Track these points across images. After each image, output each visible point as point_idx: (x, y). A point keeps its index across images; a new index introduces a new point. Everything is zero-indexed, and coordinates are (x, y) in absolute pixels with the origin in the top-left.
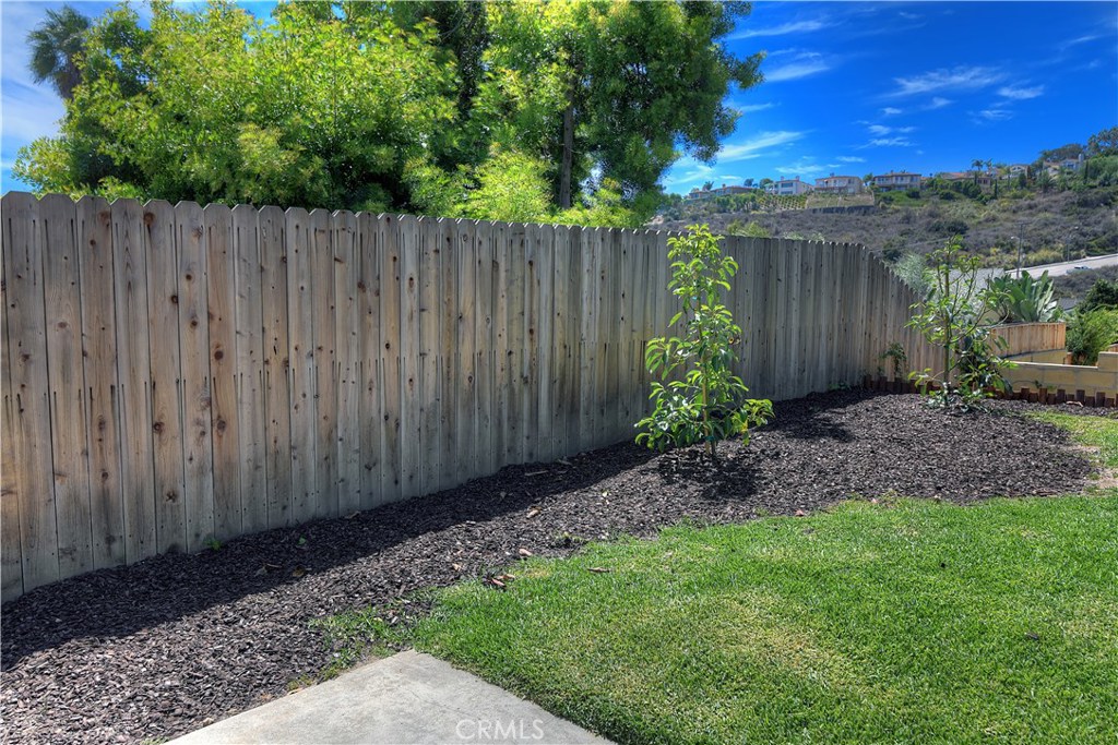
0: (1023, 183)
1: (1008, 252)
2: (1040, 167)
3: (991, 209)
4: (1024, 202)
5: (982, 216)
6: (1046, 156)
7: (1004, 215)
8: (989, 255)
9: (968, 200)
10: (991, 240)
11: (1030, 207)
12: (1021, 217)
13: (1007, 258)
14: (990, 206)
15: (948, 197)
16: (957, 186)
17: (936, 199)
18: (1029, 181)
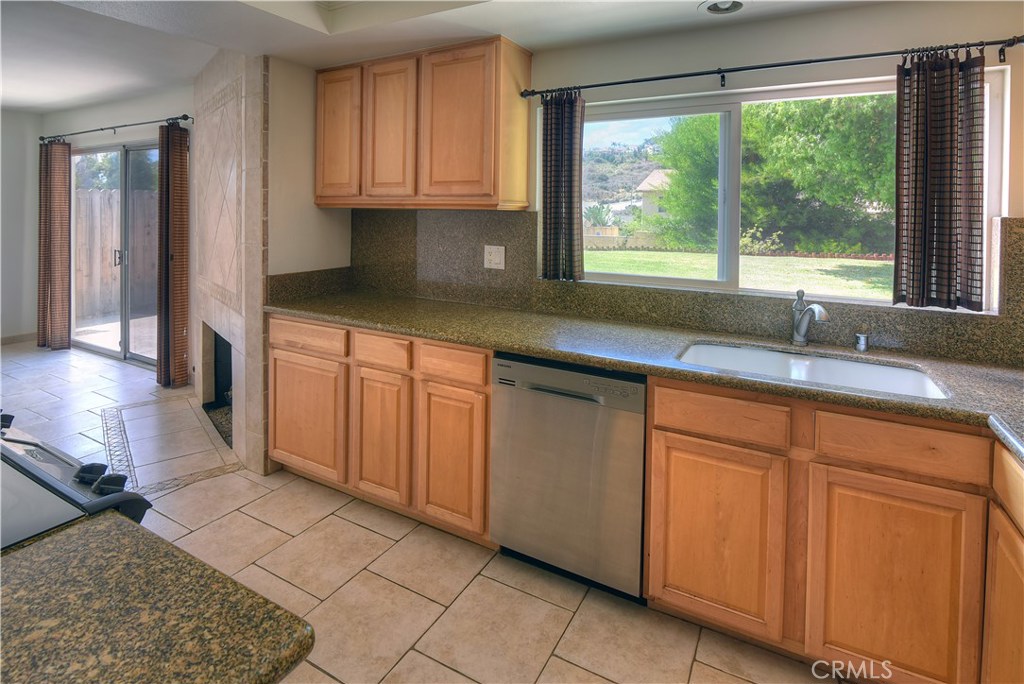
0: (635, 155)
1: (628, 191)
2: (643, 147)
3: (621, 168)
4: (636, 165)
5: (616, 172)
6: (647, 141)
7: (626, 172)
8: (618, 193)
9: (609, 164)
10: (620, 185)
11: (639, 168)
12: (635, 173)
13: (628, 194)
14: (619, 167)
15: (599, 161)
16: (603, 155)
17: (593, 162)
18: (638, 154)
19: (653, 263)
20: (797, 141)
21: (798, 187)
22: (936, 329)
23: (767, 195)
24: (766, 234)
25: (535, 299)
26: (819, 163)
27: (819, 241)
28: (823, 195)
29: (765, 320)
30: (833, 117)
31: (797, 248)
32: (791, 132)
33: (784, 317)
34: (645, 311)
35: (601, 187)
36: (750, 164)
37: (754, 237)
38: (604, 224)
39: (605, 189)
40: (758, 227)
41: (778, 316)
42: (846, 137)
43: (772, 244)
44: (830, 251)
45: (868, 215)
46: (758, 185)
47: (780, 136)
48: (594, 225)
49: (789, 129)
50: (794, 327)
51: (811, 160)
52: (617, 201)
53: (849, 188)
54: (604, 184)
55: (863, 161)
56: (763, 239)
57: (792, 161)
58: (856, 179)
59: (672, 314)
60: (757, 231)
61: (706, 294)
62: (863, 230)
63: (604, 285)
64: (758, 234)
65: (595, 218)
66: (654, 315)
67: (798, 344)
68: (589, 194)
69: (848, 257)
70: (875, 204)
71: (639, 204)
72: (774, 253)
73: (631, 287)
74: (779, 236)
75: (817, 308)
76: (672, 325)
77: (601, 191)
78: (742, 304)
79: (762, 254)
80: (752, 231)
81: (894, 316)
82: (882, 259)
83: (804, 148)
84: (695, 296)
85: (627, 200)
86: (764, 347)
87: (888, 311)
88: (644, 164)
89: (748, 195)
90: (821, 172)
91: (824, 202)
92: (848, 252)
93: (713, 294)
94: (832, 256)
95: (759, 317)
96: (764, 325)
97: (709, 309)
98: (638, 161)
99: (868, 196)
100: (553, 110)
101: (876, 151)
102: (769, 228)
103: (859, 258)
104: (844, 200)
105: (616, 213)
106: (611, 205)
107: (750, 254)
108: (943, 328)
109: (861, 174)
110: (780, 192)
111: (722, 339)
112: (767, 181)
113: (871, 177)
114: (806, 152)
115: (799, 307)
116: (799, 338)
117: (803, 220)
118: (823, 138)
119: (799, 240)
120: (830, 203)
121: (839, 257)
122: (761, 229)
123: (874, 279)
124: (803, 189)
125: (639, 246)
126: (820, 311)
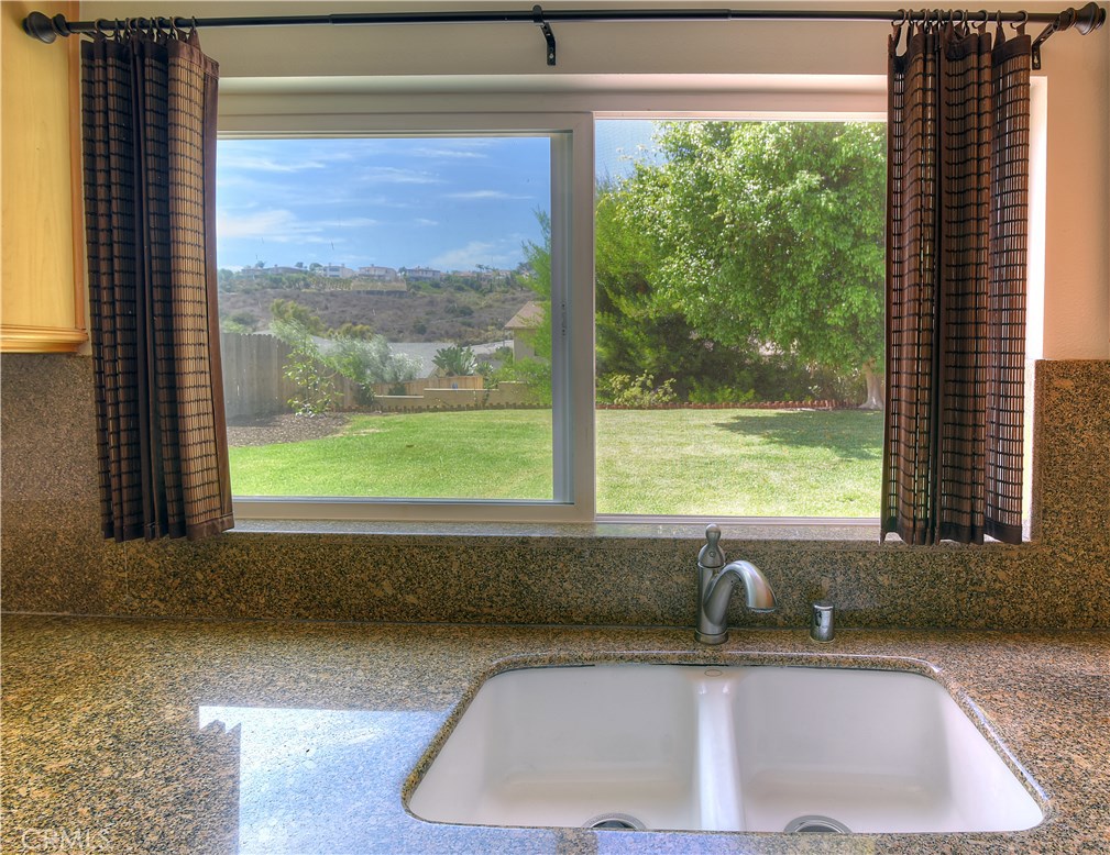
0: (508, 283)
1: (500, 329)
2: (518, 273)
3: (489, 299)
4: (509, 296)
5: (483, 304)
6: (522, 266)
7: (497, 304)
8: (487, 331)
9: (473, 292)
10: (488, 321)
11: (512, 299)
12: (506, 306)
13: (499, 333)
14: (487, 297)
15: (460, 289)
16: (466, 281)
17: (452, 290)
18: (511, 282)
19: (518, 426)
20: (689, 266)
21: (691, 323)
22: (939, 577)
23: (658, 333)
24: (658, 382)
25: (109, 585)
26: (714, 294)
27: (712, 389)
28: (718, 335)
29: (645, 590)
30: (726, 238)
31: (691, 398)
32: (683, 255)
33: (681, 579)
34: (390, 591)
35: (464, 324)
36: (638, 295)
37: (644, 386)
38: (464, 373)
39: (469, 325)
40: (648, 375)
41: (670, 578)
42: (740, 264)
43: (665, 394)
44: (724, 399)
45: (760, 357)
46: (648, 321)
47: (670, 258)
48: (450, 374)
49: (681, 251)
50: (702, 602)
51: (704, 290)
52: (486, 341)
53: (743, 326)
54: (467, 319)
55: (757, 295)
56: (654, 389)
57: (684, 291)
58: (751, 315)
59: (451, 592)
60: (647, 378)
61: (524, 541)
62: (756, 374)
63: (288, 537)
64: (649, 383)
65: (450, 365)
66: (411, 599)
67: (710, 639)
68: (447, 333)
69: (743, 406)
70: (768, 345)
71: (510, 344)
72: (666, 406)
73: (355, 537)
74: (671, 384)
75: (747, 570)
76: (452, 618)
77: (463, 328)
78: (599, 557)
79: (652, 407)
80: (641, 379)
81: (873, 558)
82: (775, 408)
83: (697, 276)
84: (501, 547)
85: (498, 341)
86: (644, 660)
87: (863, 549)
88: (519, 295)
89: (637, 333)
90: (716, 306)
91: (718, 341)
92: (742, 400)
93: (539, 540)
94: (727, 407)
95: (633, 582)
96: (643, 599)
97: (530, 575)
98: (511, 290)
99: (762, 336)
100: (111, 72)
101: (769, 282)
102: (660, 374)
103: (753, 408)
104: (738, 339)
105: (481, 358)
106: (473, 348)
107: (640, 407)
108: (951, 572)
109: (756, 308)
110: (672, 329)
111: (554, 651)
112: (658, 315)
113: (764, 313)
114: (699, 281)
115: (710, 561)
116: (711, 628)
117: (698, 363)
118: (717, 265)
119: (692, 389)
120: (725, 344)
121: (733, 407)
122: (651, 376)
123: (770, 432)
124: (697, 327)
125: (503, 403)
126: (754, 578)
